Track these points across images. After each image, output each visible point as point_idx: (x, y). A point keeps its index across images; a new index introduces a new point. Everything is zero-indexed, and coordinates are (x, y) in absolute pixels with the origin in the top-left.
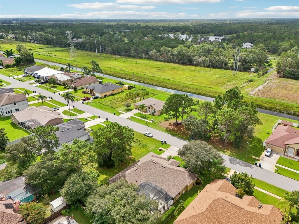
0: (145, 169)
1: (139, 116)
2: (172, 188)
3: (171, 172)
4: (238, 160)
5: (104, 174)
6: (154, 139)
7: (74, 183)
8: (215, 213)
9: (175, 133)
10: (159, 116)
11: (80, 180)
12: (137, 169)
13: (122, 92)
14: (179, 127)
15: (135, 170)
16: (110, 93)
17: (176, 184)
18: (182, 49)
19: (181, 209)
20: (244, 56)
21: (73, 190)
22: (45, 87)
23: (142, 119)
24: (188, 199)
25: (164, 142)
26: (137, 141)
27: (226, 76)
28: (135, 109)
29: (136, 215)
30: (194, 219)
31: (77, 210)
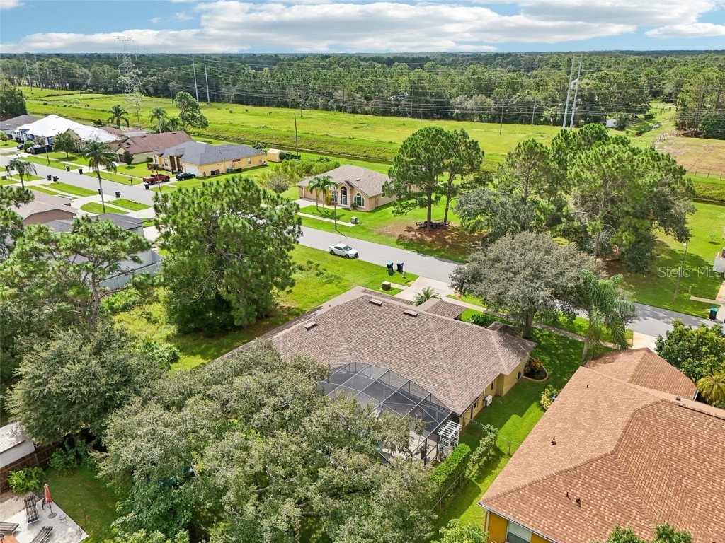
0: (342, 326)
1: (313, 214)
2: (450, 382)
3: (441, 329)
4: (649, 308)
5: (195, 354)
6: (363, 262)
7: (59, 359)
8: (655, 458)
9: (427, 248)
10: (372, 211)
11: (88, 348)
12: (315, 325)
13: (264, 166)
14: (438, 233)
15: (308, 329)
16: (229, 165)
17: (462, 368)
18: (421, 78)
19: (490, 455)
20: (587, 87)
21: (52, 387)
22: (43, 159)
23: (321, 219)
24: (510, 422)
25: (395, 268)
26: (310, 268)
27: (544, 135)
28: (301, 198)
29: (321, 470)
30: (570, 483)
31: (74, 469)
